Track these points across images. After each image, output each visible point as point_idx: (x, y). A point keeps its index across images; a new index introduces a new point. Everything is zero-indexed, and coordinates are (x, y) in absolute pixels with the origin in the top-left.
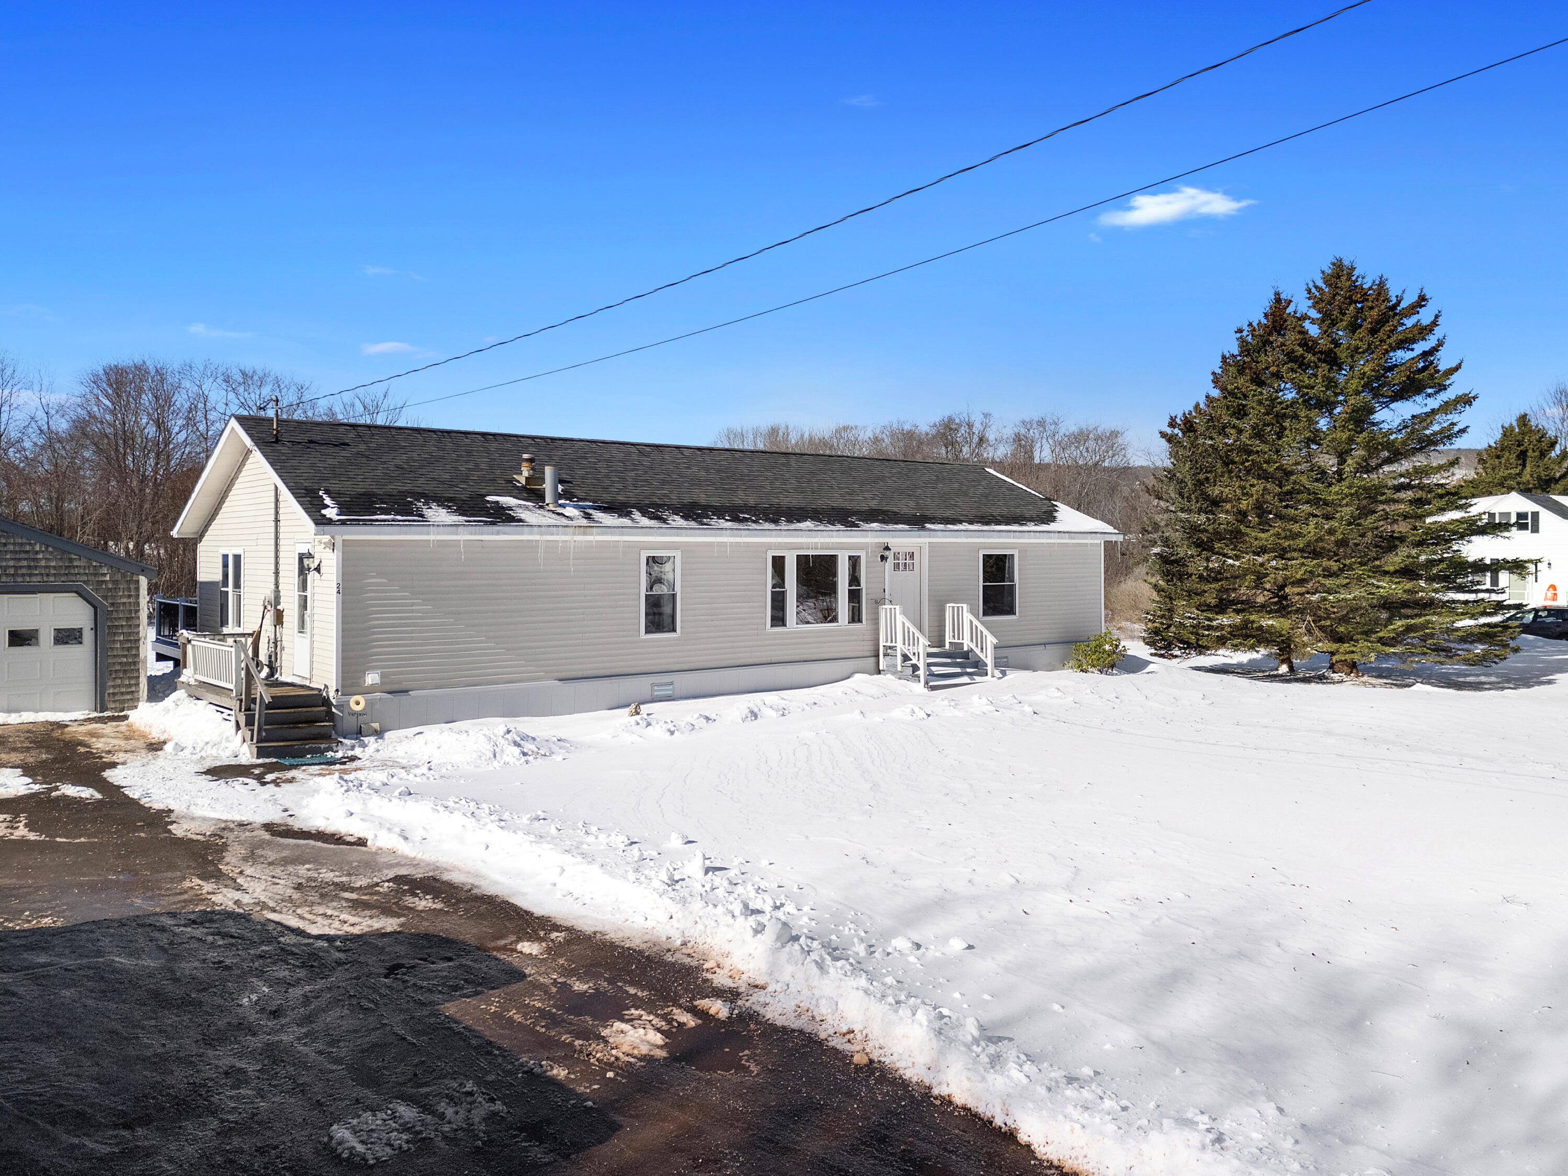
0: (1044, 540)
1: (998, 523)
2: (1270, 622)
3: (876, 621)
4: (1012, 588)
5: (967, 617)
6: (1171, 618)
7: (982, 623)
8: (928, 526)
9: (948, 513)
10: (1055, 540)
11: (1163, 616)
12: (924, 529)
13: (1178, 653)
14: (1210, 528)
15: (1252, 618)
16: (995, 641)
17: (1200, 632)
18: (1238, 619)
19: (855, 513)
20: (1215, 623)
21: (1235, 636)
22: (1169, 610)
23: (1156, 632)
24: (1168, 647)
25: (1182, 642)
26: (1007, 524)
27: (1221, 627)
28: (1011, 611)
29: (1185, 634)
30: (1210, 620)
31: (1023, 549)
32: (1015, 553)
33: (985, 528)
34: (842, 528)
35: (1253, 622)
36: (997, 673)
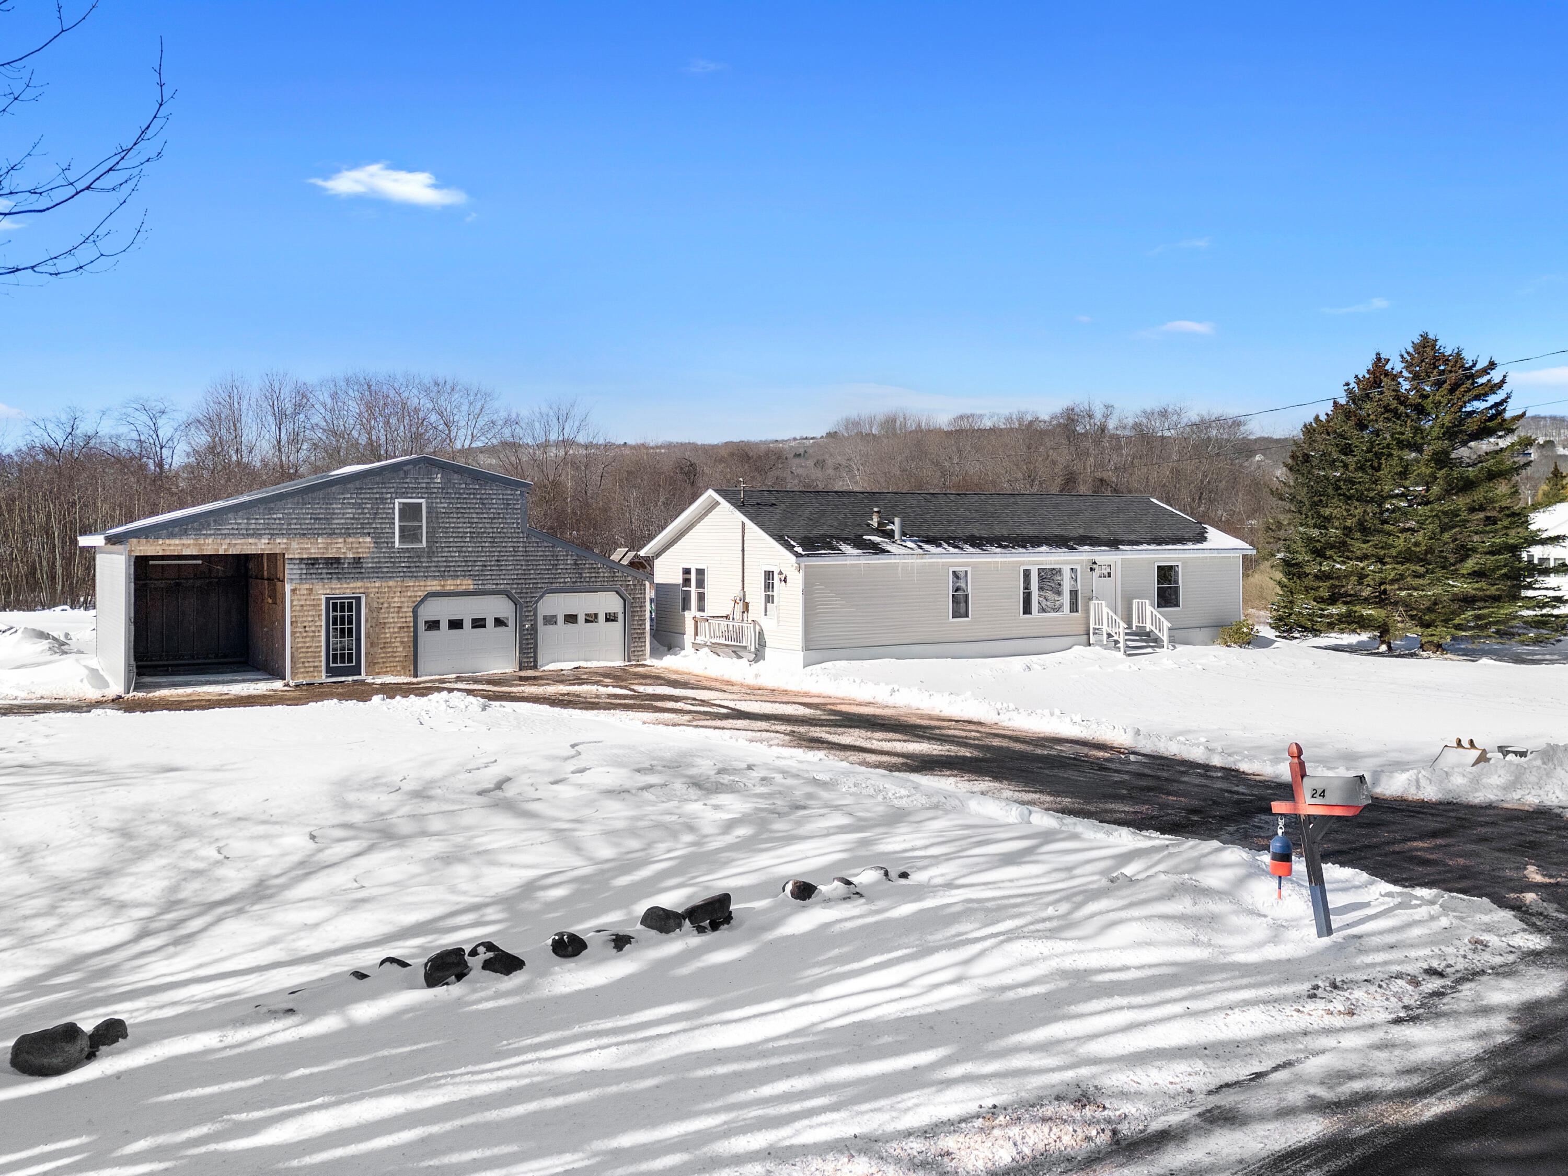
0: (1200, 555)
1: (1167, 544)
2: (1370, 612)
3: (1087, 611)
4: (1177, 589)
5: (1149, 609)
6: (1292, 609)
7: (1159, 612)
8: (1121, 547)
9: (1132, 537)
10: (1207, 554)
11: (1285, 607)
12: (1118, 549)
13: (1298, 635)
14: (1322, 540)
15: (1355, 609)
16: (1169, 625)
17: (1315, 619)
18: (1344, 609)
19: (1071, 539)
20: (1326, 612)
21: (1342, 622)
22: (1291, 602)
23: (1280, 619)
24: (1290, 631)
25: (1300, 626)
26: (1174, 544)
27: (1330, 616)
28: (1177, 605)
29: (1303, 621)
30: (1323, 610)
31: (1185, 561)
32: (1180, 564)
33: (1159, 547)
34: (1066, 550)
35: (1356, 612)
36: (1171, 647)
